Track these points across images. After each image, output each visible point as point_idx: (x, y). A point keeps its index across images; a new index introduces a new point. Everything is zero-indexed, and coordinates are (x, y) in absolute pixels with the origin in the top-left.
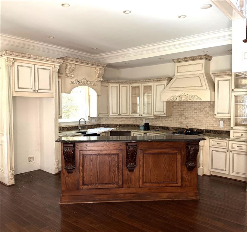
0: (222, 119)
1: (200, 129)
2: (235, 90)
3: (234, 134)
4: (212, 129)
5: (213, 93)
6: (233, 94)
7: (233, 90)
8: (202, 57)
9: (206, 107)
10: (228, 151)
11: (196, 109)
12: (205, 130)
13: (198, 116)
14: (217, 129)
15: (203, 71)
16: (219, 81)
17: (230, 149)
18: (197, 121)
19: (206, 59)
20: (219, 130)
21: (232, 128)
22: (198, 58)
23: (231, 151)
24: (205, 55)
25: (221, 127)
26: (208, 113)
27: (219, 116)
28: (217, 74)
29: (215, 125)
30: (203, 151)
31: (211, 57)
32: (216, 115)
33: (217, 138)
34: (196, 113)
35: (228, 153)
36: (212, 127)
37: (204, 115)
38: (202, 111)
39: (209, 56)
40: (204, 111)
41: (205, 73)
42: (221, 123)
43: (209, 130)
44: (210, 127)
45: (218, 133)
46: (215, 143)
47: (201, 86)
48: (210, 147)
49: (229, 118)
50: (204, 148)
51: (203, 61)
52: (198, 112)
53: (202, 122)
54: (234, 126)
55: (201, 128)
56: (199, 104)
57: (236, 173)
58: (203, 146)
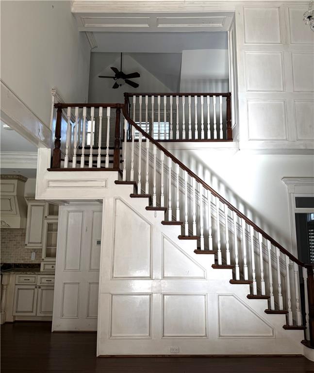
0: (35, 250)
1: (8, 264)
2: (49, 217)
3: (44, 267)
4: (22, 262)
5: (25, 219)
6: (46, 222)
7: (46, 217)
8: (15, 177)
9: (17, 236)
10: (36, 287)
11: (5, 238)
12: (14, 264)
13: (6, 248)
14: (28, 263)
15: (15, 194)
16: (32, 206)
17: (38, 284)
18: (5, 253)
19: (18, 179)
20: (31, 263)
21: (43, 260)
22: (9, 177)
23: (40, 287)
24: (18, 175)
25: (33, 259)
26: (19, 243)
27: (30, 246)
28: (30, 199)
29: (26, 258)
30: (6, 291)
31: (26, 179)
32: (26, 245)
33: (25, 273)
34: (5, 243)
35: (36, 290)
36: (22, 260)
37: (14, 245)
38: (12, 241)
39: (23, 177)
40: (15, 240)
41: (17, 195)
42: (33, 255)
43: (19, 264)
44: (20, 260)
45: (29, 267)
46: (22, 279)
47: (10, 210)
48: (16, 285)
49: (41, 248)
50: (9, 287)
51: (15, 182)
52: (6, 242)
53: (11, 254)
54: (45, 258)
55: (8, 262)
56: (9, 232)
57: (45, 312)
58: (7, 285)
